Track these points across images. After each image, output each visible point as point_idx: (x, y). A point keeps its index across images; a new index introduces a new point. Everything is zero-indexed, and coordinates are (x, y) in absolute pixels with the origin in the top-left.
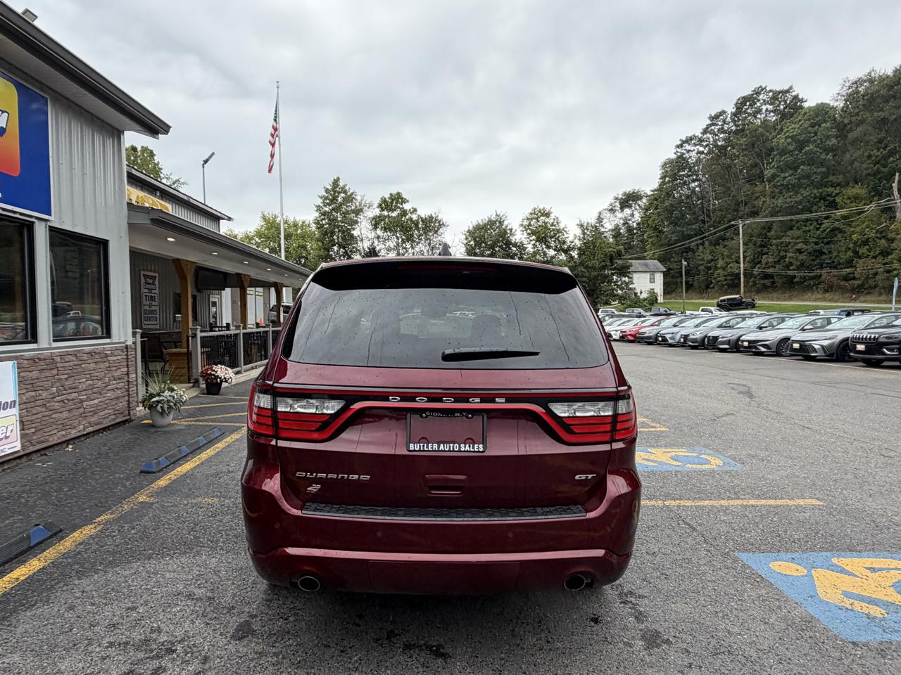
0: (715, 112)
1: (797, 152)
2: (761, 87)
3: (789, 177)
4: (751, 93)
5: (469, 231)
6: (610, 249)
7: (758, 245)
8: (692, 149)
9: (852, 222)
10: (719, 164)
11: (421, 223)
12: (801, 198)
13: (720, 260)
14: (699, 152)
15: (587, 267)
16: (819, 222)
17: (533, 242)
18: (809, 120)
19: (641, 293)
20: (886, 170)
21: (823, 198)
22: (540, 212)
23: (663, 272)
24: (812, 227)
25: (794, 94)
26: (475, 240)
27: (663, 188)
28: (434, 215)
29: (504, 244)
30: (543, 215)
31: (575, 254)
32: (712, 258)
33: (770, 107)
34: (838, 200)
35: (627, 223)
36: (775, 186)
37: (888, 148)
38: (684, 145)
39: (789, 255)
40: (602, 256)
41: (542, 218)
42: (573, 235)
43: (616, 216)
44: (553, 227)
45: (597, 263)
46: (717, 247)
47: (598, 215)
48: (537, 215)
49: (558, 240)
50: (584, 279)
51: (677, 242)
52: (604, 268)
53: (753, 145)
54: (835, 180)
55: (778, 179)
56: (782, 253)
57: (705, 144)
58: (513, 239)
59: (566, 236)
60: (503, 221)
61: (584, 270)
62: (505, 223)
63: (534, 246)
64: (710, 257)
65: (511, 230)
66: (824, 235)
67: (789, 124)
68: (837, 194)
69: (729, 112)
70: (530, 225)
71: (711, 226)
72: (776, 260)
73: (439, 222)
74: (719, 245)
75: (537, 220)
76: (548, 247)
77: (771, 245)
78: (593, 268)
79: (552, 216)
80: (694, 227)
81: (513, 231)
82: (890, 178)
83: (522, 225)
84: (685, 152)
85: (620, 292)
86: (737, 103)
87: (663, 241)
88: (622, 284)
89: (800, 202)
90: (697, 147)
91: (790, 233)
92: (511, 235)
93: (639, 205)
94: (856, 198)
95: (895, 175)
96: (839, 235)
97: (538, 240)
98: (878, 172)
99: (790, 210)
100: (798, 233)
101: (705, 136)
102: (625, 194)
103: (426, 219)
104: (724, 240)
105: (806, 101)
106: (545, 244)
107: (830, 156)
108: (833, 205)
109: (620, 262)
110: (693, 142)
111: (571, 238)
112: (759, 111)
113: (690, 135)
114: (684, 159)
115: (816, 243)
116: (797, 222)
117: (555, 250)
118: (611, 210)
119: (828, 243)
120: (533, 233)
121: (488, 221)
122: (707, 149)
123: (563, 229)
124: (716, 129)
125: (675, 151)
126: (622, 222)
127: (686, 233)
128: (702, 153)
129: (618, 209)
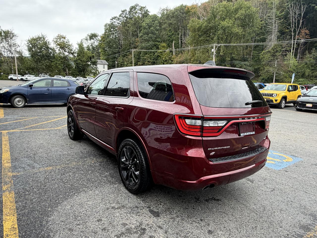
0: (123, 10)
1: (148, 29)
2: (137, 4)
3: (146, 37)
4: (134, 5)
5: (29, 40)
6: (90, 55)
7: (137, 58)
8: (116, 21)
9: (163, 54)
10: (125, 29)
11: (3, 33)
12: (149, 44)
13: (125, 62)
14: (118, 23)
15: (81, 61)
16: (154, 53)
17: (59, 48)
18: (152, 19)
19: (101, 72)
20: (171, 39)
21: (155, 45)
22: (61, 36)
23: (108, 65)
24: (152, 54)
25: (147, 9)
26: (32, 45)
27: (106, 34)
28: (9, 30)
29: (46, 48)
30: (63, 38)
31: (76, 55)
32: (123, 61)
33: (140, 12)
34: (159, 46)
35: (92, 45)
36: (142, 39)
37: (172, 33)
38: (113, 19)
39: (146, 62)
40: (87, 57)
41: (62, 39)
42: (75, 48)
43: (88, 42)
44: (67, 43)
45: (85, 60)
46: (124, 58)
47: (81, 40)
48: (60, 37)
49: (69, 49)
50: (80, 65)
51: (111, 54)
52: (88, 61)
53: (135, 24)
54: (158, 40)
55: (143, 37)
56: (144, 62)
57: (120, 20)
58: (50, 46)
59: (72, 47)
60: (45, 38)
61: (80, 62)
62: (46, 39)
63: (59, 50)
64: (122, 61)
65: (49, 42)
66: (155, 57)
67: (146, 19)
68: (159, 45)
69: (128, 11)
70: (57, 41)
71: (122, 50)
72: (142, 64)
73: (13, 34)
74: (125, 57)
75: (60, 39)
76: (65, 51)
77: (141, 59)
78: (84, 61)
79: (66, 39)
80: (117, 50)
81: (50, 43)
82: (172, 42)
83: (54, 41)
84: (113, 22)
85: (94, 71)
86: (130, 8)
87: (106, 54)
88: (94, 68)
89: (149, 46)
90: (118, 21)
91: (146, 55)
92: (50, 44)
93: (96, 39)
94: (164, 47)
95: (173, 41)
96: (159, 58)
97: (61, 48)
98: (169, 40)
99: (147, 48)
100: (148, 56)
101: (120, 18)
102: (91, 34)
103: (6, 32)
104: (126, 55)
105: (150, 12)
106: (64, 50)
107: (157, 32)
108: (158, 48)
109: (93, 60)
110: (116, 19)
111: (74, 49)
112: (136, 12)
113: (115, 16)
114: (113, 24)
115: (153, 60)
116: (148, 52)
117: (68, 53)
118: (86, 39)
119: (156, 60)
120: (58, 45)
121: (38, 37)
122: (121, 22)
123: (71, 44)
124: (123, 16)
125: (110, 21)
126: (90, 44)
127: (114, 51)
128: (119, 23)
129: (89, 39)
